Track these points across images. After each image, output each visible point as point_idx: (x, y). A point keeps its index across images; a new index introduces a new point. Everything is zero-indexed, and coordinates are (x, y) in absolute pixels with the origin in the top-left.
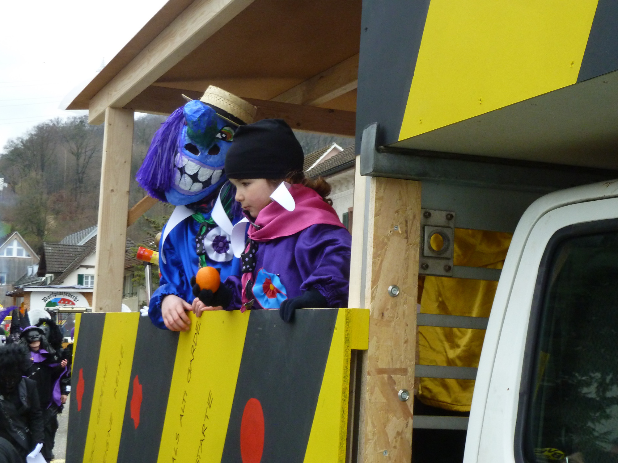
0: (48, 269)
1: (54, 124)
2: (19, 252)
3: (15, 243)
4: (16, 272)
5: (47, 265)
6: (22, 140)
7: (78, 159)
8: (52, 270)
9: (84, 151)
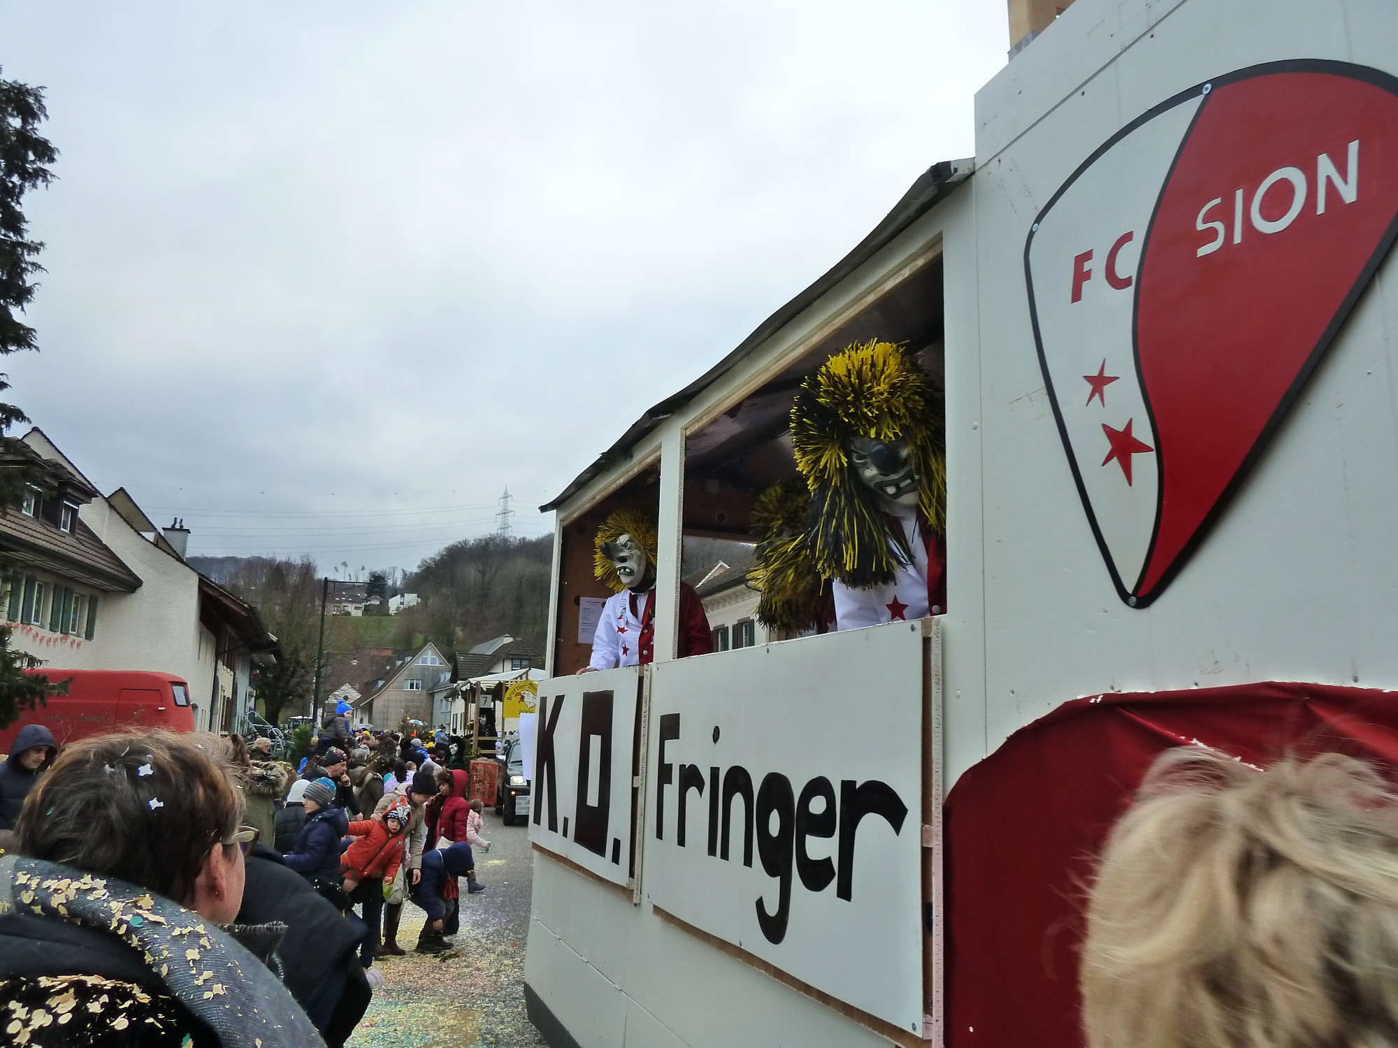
1: (462, 546)
2: (433, 661)
3: (430, 652)
5: (459, 672)
6: (435, 560)
7: (483, 576)
8: (464, 676)
9: (489, 568)
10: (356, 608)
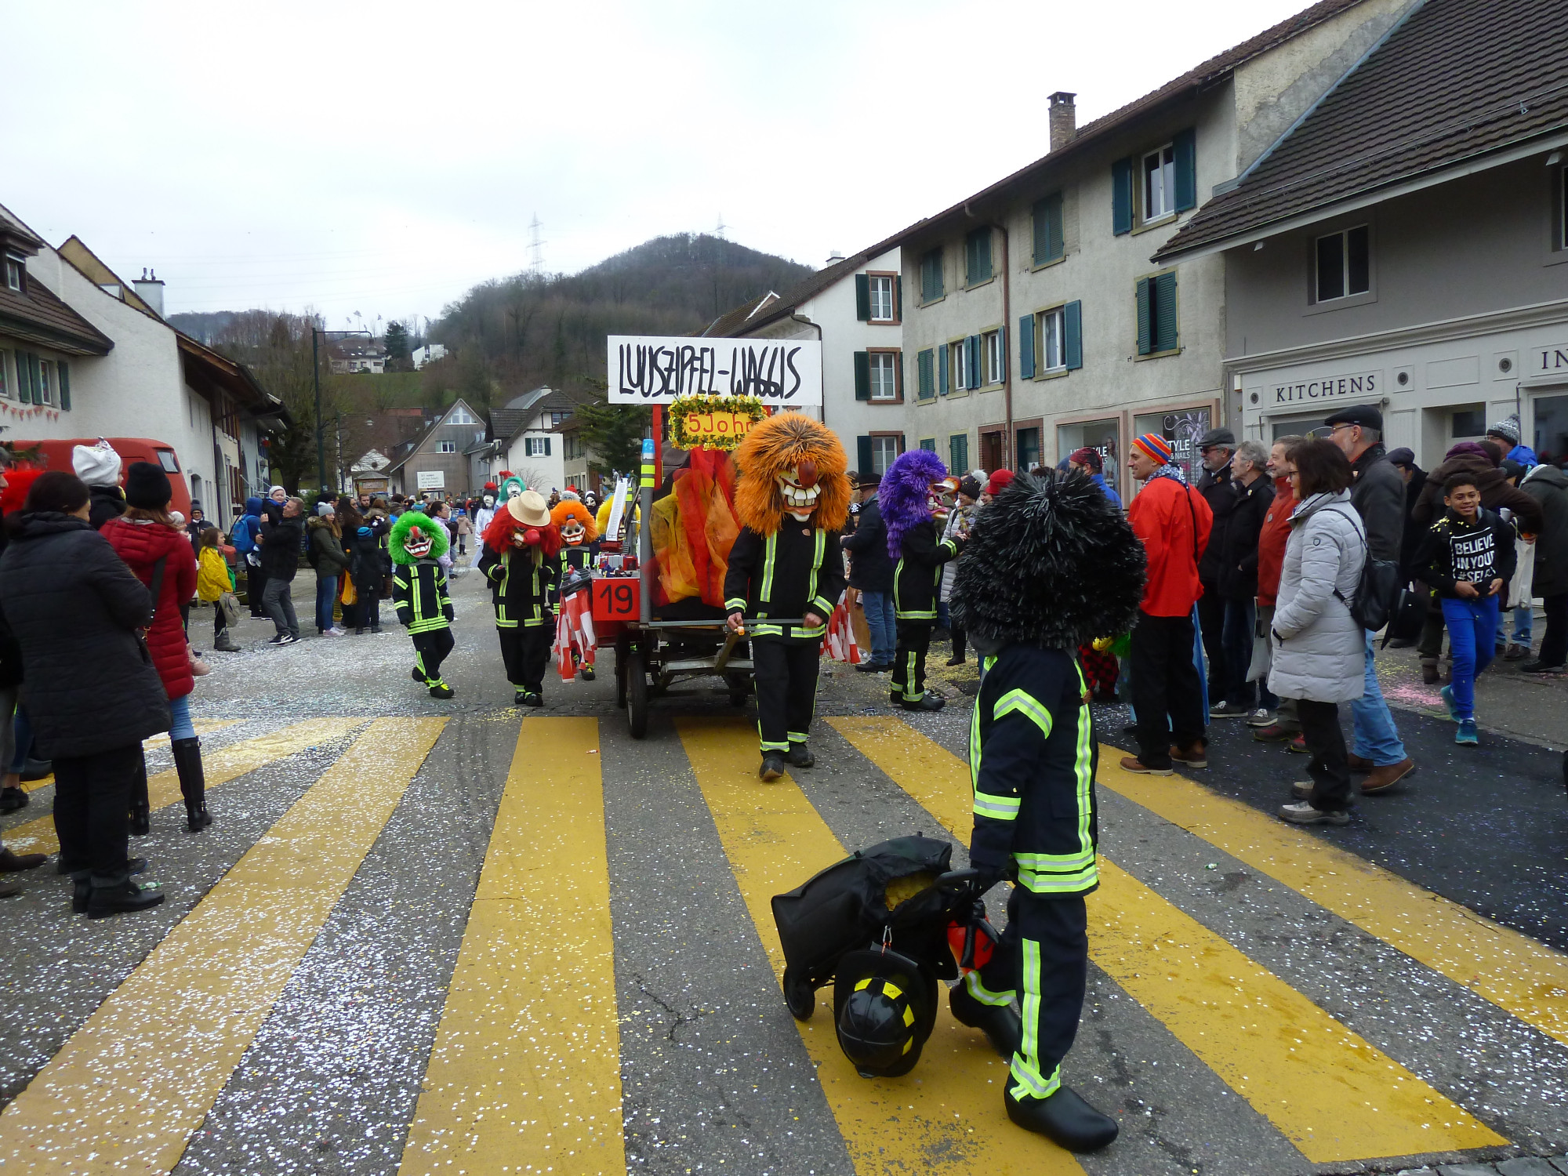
0: (496, 434)
2: (466, 419)
3: (461, 410)
4: (465, 439)
5: (494, 431)
7: (517, 321)
8: (500, 434)
10: (376, 364)
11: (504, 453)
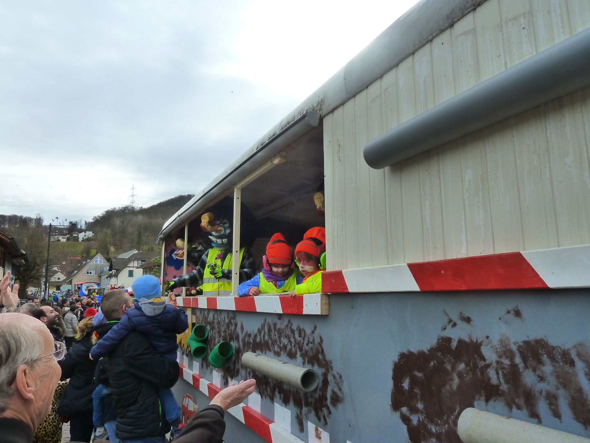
0: (114, 268)
1: (113, 210)
2: (100, 261)
3: (99, 258)
4: (99, 270)
5: (113, 267)
6: (100, 216)
7: (123, 224)
8: (115, 268)
9: (125, 220)
10: (63, 238)
11: (116, 276)
